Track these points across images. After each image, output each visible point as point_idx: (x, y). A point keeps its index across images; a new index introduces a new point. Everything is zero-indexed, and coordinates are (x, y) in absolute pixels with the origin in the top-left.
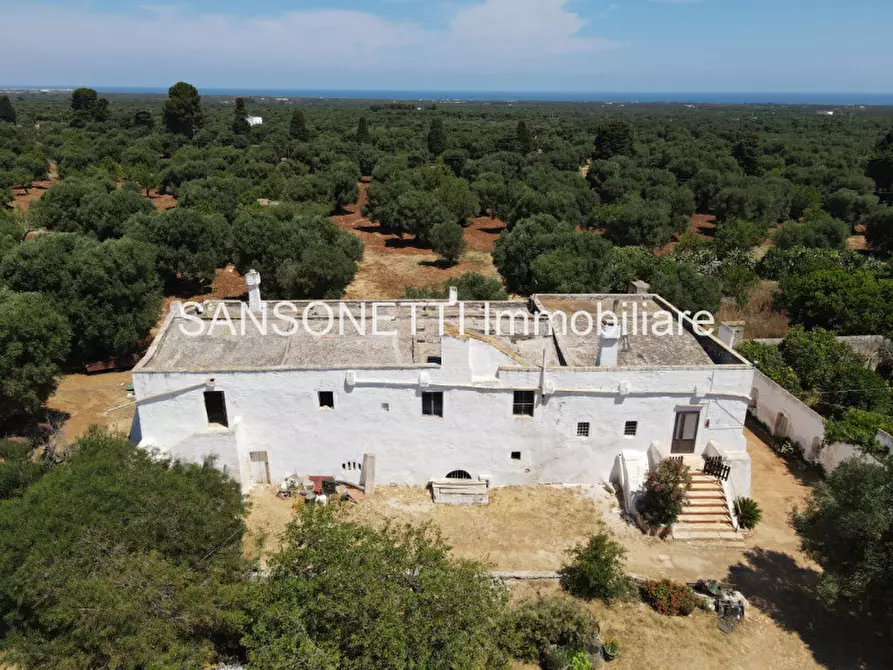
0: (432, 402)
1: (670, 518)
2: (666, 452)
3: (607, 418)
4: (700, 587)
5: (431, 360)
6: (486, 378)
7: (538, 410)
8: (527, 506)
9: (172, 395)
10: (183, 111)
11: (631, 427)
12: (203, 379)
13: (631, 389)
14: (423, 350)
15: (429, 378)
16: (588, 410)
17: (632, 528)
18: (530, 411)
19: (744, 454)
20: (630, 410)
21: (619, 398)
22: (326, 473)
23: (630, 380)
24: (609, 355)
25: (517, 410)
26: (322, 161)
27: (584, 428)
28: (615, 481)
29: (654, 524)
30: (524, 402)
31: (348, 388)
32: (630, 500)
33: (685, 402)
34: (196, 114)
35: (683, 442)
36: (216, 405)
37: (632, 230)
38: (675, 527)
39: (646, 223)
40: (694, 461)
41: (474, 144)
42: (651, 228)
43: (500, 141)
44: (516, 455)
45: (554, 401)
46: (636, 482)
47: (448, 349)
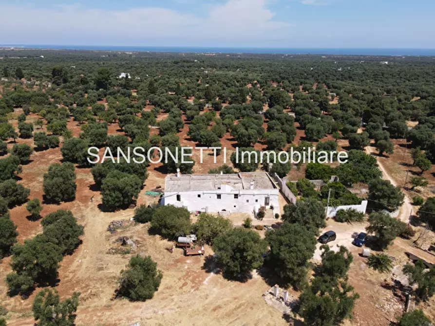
0: (219, 196)
1: (263, 217)
2: (263, 205)
3: (252, 199)
4: (265, 226)
5: (218, 188)
6: (229, 192)
7: (239, 198)
8: (237, 216)
9: (171, 196)
10: (104, 80)
11: (257, 201)
12: (177, 193)
13: (256, 193)
14: (217, 186)
15: (219, 192)
16: (248, 198)
17: (256, 219)
18: (237, 198)
19: (278, 205)
20: (256, 197)
21: (254, 195)
22: (199, 210)
23: (256, 192)
24: (252, 187)
25: (235, 198)
26: (165, 106)
27: (248, 201)
28: (254, 211)
29: (260, 218)
30: (236, 196)
31: (203, 194)
32: (256, 214)
33: (267, 196)
34: (109, 81)
35: (267, 204)
36: (178, 198)
37: (274, 143)
38: (263, 218)
39: (278, 141)
40: (268, 207)
41: (223, 95)
42: (279, 142)
43: (233, 97)
44: (235, 206)
45: (242, 196)
46: (257, 211)
47: (222, 186)
